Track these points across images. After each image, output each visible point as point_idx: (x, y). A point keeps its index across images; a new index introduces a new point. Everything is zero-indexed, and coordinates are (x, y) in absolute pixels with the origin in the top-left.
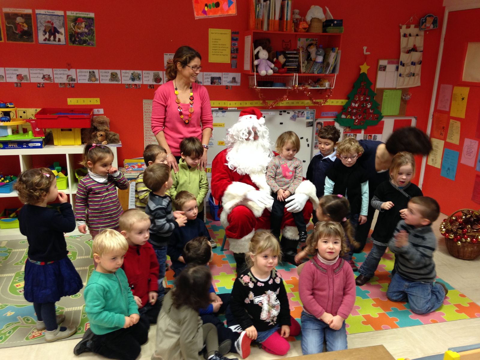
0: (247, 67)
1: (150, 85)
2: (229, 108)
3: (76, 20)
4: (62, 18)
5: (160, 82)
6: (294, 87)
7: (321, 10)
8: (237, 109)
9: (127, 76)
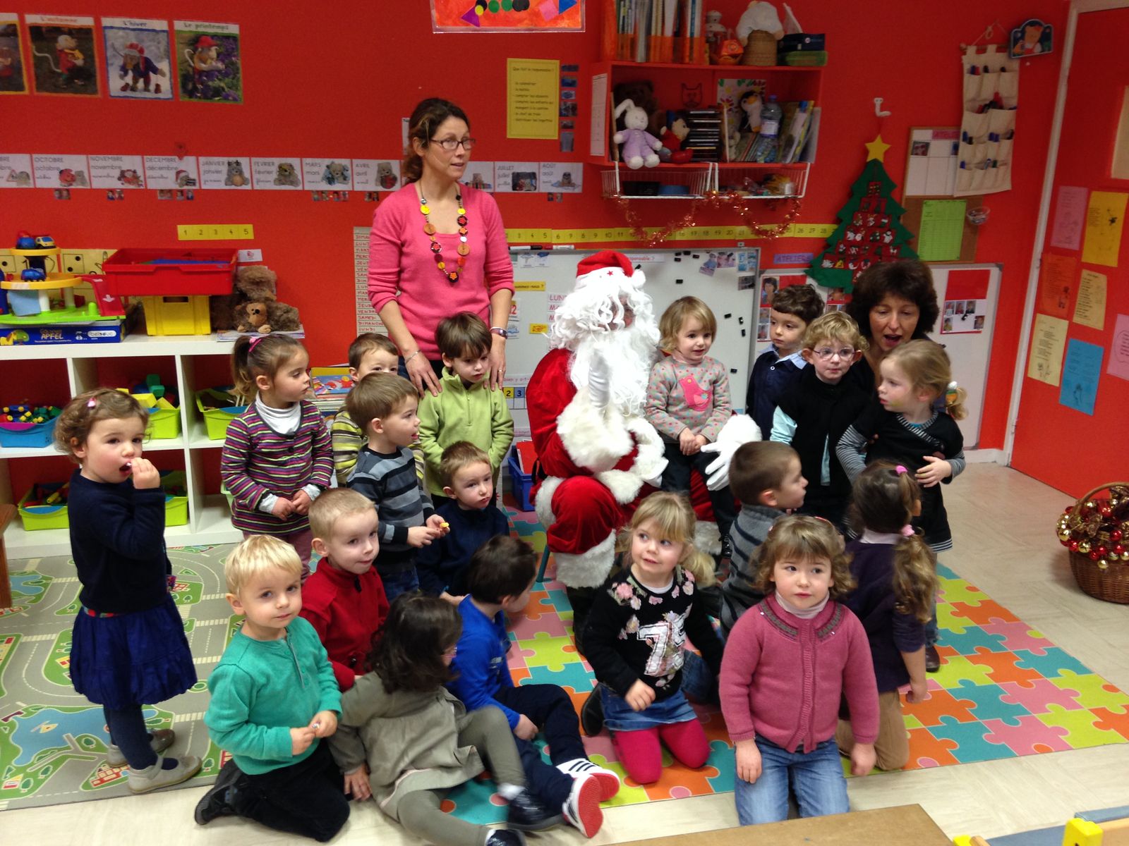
0: (598, 148)
1: (370, 194)
2: (554, 247)
3: (197, 41)
4: (163, 38)
5: (393, 185)
6: (709, 194)
7: (772, 11)
8: (575, 248)
9: (315, 173)
